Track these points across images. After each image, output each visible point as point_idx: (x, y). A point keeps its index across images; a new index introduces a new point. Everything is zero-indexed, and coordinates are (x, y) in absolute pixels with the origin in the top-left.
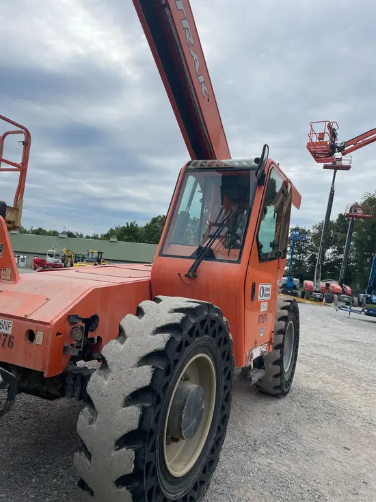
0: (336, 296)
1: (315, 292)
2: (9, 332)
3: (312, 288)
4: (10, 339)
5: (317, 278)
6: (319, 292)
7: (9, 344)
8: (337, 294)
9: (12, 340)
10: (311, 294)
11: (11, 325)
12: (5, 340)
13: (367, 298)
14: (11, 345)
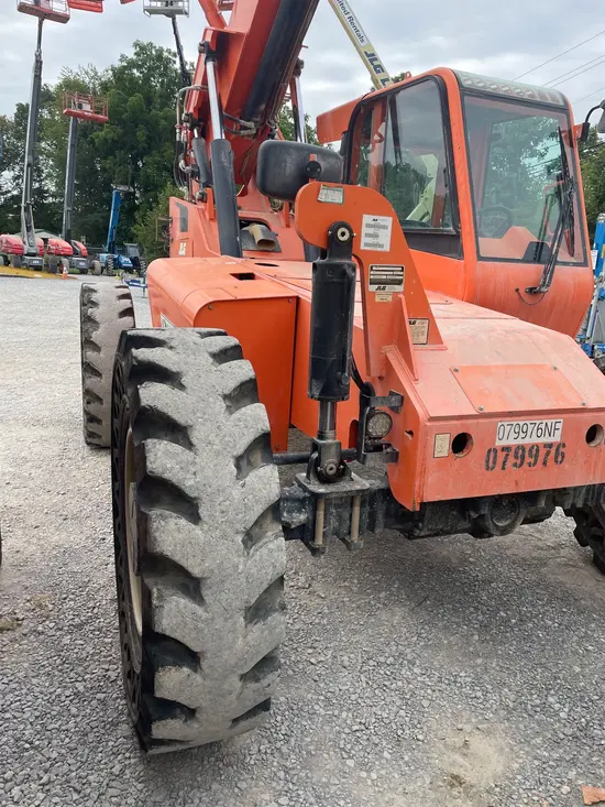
0: (65, 260)
1: (28, 255)
2: (557, 438)
3: (22, 249)
4: (557, 450)
5: (29, 229)
6: (34, 255)
7: (556, 457)
8: (66, 256)
9: (562, 450)
10: (22, 259)
11: (559, 426)
12: (548, 453)
13: (115, 260)
14: (559, 459)
